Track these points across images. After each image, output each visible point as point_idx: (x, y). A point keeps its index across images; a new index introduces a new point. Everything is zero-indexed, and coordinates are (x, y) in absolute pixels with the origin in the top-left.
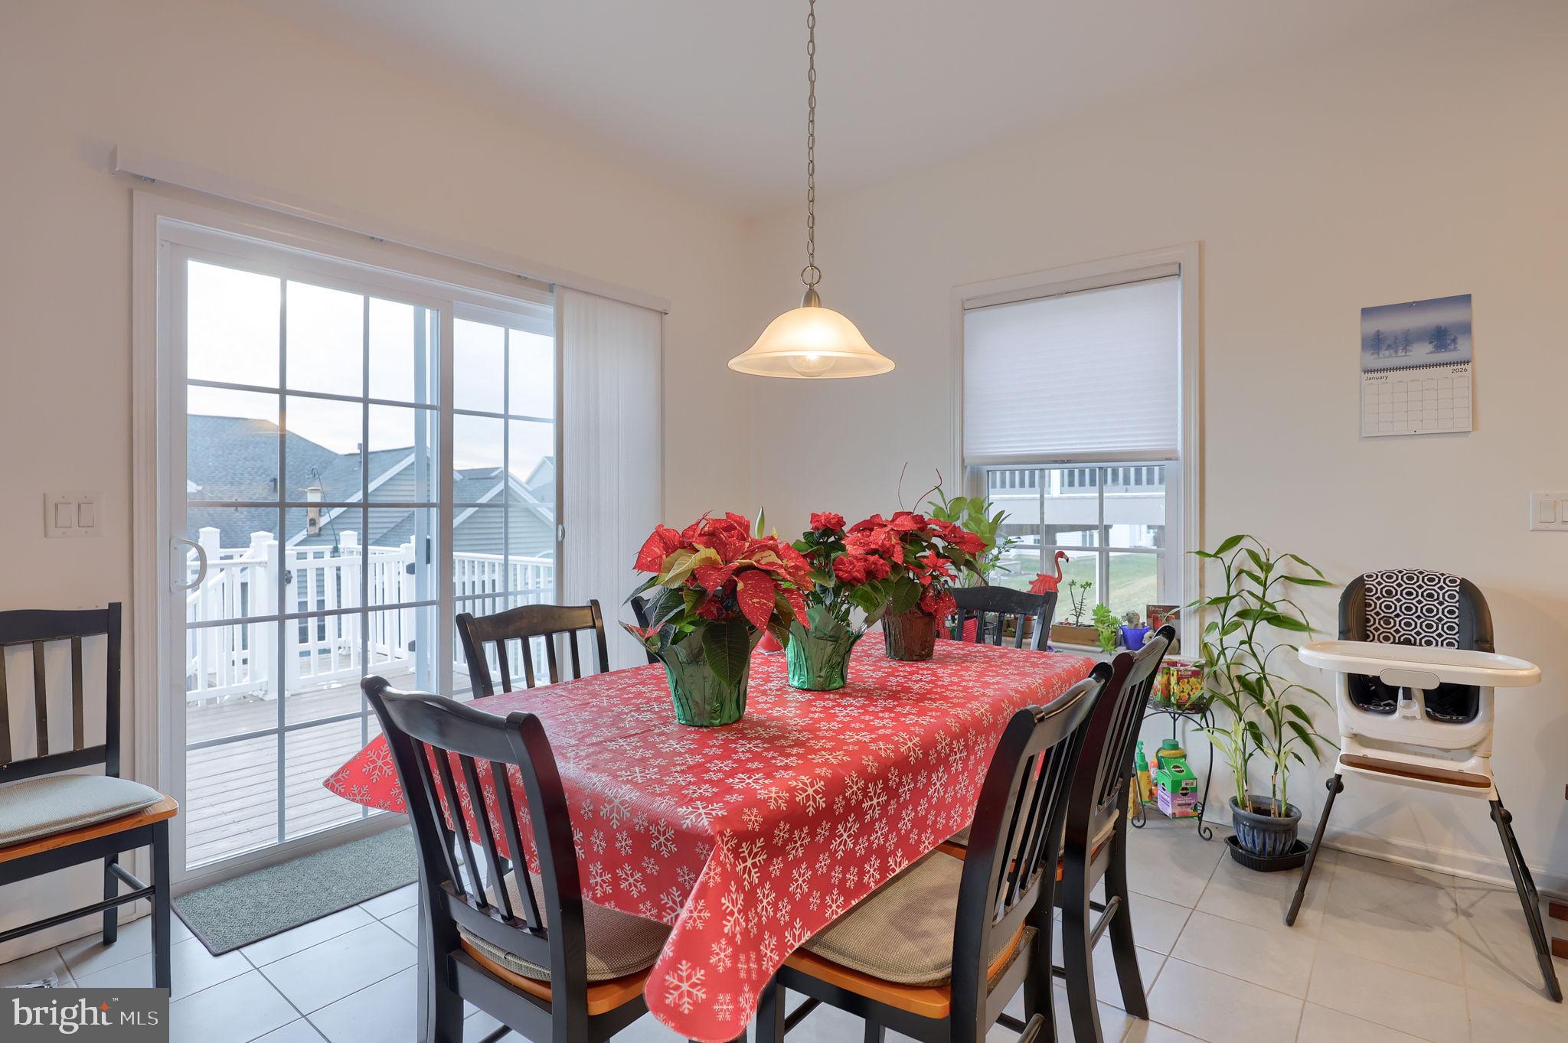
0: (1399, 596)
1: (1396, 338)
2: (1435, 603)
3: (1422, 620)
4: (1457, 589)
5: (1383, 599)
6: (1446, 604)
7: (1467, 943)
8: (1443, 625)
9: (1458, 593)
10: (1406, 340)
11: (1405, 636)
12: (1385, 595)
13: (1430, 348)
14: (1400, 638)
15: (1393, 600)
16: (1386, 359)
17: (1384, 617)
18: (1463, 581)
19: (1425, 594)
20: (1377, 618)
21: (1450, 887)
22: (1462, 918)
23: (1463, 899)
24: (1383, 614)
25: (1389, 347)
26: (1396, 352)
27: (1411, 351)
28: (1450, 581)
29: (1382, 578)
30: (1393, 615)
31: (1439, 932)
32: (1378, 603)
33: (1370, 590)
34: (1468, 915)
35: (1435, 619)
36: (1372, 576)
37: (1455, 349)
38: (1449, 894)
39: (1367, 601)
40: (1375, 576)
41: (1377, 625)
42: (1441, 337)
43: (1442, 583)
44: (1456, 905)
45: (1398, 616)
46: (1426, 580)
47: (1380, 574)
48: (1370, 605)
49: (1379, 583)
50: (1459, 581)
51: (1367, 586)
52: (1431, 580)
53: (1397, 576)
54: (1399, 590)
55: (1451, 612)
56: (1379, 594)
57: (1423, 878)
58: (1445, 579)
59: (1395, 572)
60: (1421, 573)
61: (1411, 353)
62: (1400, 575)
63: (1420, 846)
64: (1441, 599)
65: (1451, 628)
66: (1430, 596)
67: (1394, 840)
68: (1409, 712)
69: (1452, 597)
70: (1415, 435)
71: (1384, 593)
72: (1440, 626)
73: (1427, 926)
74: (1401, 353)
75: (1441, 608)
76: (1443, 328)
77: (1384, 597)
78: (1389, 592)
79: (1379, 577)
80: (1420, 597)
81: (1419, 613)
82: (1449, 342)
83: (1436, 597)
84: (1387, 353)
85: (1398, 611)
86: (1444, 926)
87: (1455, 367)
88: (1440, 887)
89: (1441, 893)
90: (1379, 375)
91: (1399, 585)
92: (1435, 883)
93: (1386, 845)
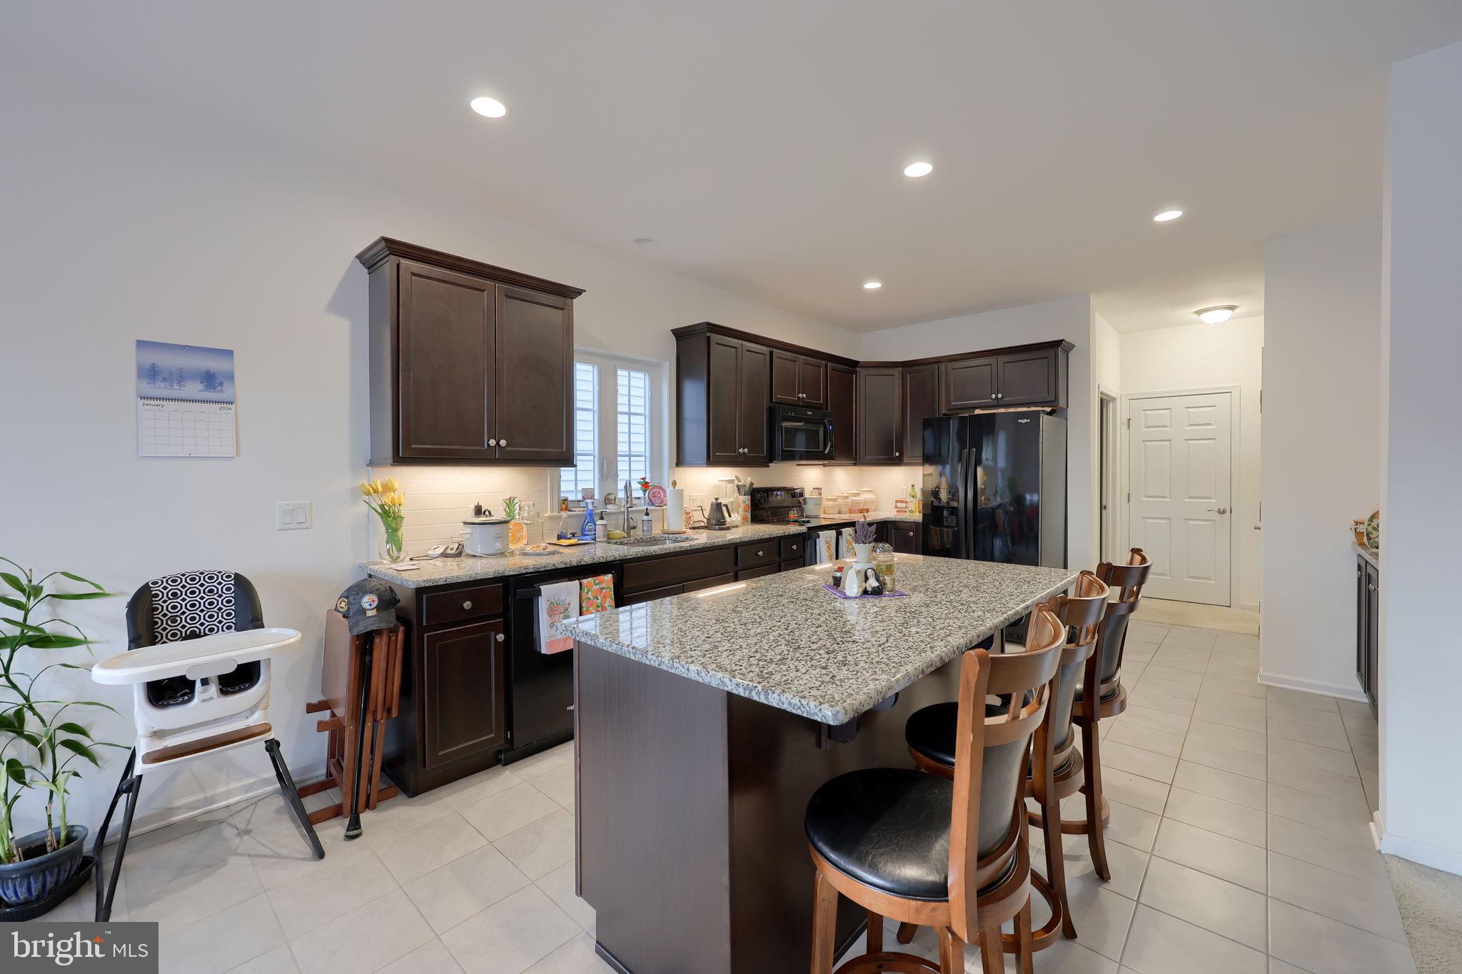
0: (184, 596)
1: (171, 374)
2: (215, 597)
3: (205, 612)
4: (233, 582)
5: (169, 601)
6: (224, 596)
7: (256, 856)
8: (222, 613)
9: (233, 585)
10: (181, 377)
11: (191, 629)
12: (171, 597)
13: (201, 387)
14: (186, 632)
15: (179, 600)
16: (161, 389)
17: (171, 617)
18: (236, 575)
19: (206, 591)
20: (164, 619)
21: (229, 817)
22: (246, 837)
23: (240, 822)
24: (170, 615)
25: (164, 380)
26: (172, 386)
27: (185, 386)
28: (226, 577)
29: (167, 583)
30: (179, 614)
31: (233, 860)
32: (165, 605)
33: (157, 595)
34: (248, 832)
35: (215, 610)
36: (158, 583)
37: (222, 391)
38: (230, 824)
39: (154, 606)
40: (160, 581)
41: (165, 625)
42: (210, 379)
43: (220, 580)
44: (237, 829)
45: (183, 613)
46: (207, 579)
47: (165, 580)
48: (158, 609)
49: (165, 588)
50: (233, 576)
51: (153, 592)
52: (211, 578)
53: (181, 579)
54: (184, 591)
55: (229, 602)
56: (165, 598)
57: (206, 822)
58: (222, 576)
59: (179, 575)
60: (202, 573)
61: (184, 388)
62: (183, 578)
63: (200, 796)
64: (220, 592)
65: (229, 614)
66: (211, 591)
67: (177, 804)
68: (206, 696)
69: (229, 589)
70: (190, 457)
71: (170, 596)
72: (220, 614)
73: (221, 862)
74: (175, 386)
75: (220, 600)
76: (212, 373)
77: (170, 599)
78: (175, 595)
79: (165, 582)
80: (202, 594)
81: (202, 607)
82: (217, 384)
83: (215, 592)
84: (163, 385)
85: (184, 609)
86: (234, 853)
87: (222, 405)
88: (221, 822)
89: (223, 826)
90: (155, 402)
91: (184, 587)
92: (216, 821)
93: (171, 811)
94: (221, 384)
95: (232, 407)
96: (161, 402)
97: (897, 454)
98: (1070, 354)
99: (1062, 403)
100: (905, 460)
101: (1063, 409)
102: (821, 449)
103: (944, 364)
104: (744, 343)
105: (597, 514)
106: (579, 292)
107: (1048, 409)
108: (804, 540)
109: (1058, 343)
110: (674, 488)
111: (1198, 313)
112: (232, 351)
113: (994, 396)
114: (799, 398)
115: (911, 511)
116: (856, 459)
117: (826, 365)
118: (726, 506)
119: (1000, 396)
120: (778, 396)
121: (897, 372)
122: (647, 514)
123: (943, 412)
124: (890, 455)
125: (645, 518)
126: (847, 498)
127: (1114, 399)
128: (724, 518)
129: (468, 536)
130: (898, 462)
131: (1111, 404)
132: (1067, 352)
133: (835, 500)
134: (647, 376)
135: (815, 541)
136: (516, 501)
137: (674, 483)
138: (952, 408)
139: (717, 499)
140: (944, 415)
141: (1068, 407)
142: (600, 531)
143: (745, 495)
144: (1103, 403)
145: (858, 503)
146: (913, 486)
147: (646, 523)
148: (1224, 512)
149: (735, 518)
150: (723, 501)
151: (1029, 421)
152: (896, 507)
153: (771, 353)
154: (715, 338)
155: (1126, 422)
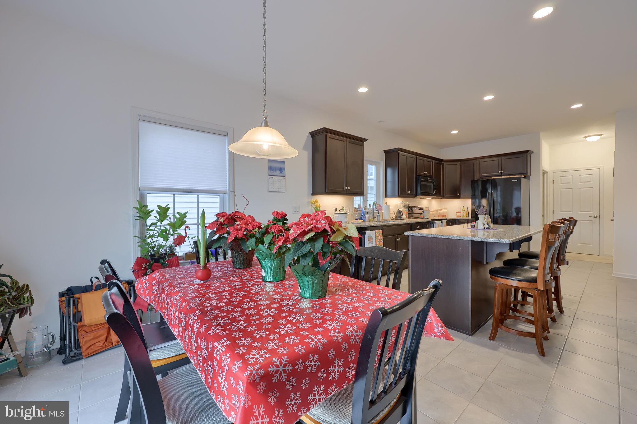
94: (283, 171)
95: (285, 177)
96: (272, 176)
97: (458, 194)
98: (531, 155)
99: (529, 174)
100: (462, 196)
101: (528, 176)
102: (432, 192)
103: (478, 160)
104: (409, 154)
105: (366, 213)
106: (366, 140)
107: (523, 176)
108: (430, 224)
109: (526, 152)
110: (386, 205)
111: (585, 137)
112: (285, 162)
113: (500, 172)
114: (425, 173)
115: (463, 216)
116: (442, 196)
117: (433, 161)
118: (402, 212)
119: (502, 171)
120: (418, 173)
121: (458, 163)
122: (378, 213)
123: (478, 178)
124: (455, 194)
125: (378, 215)
126: (437, 211)
127: (547, 172)
128: (401, 216)
129: (337, 217)
130: (459, 197)
131: (546, 174)
132: (530, 155)
133: (433, 212)
134: (375, 167)
135: (434, 225)
136: (344, 207)
137: (386, 203)
138: (481, 176)
139: (399, 209)
140: (478, 179)
141: (530, 175)
142: (367, 218)
143: (406, 208)
144: (544, 174)
145: (441, 213)
146: (464, 206)
147: (378, 216)
148: (596, 217)
149: (404, 216)
150: (401, 210)
151: (517, 180)
152: (456, 214)
153: (416, 157)
154: (401, 153)
155: (552, 181)
